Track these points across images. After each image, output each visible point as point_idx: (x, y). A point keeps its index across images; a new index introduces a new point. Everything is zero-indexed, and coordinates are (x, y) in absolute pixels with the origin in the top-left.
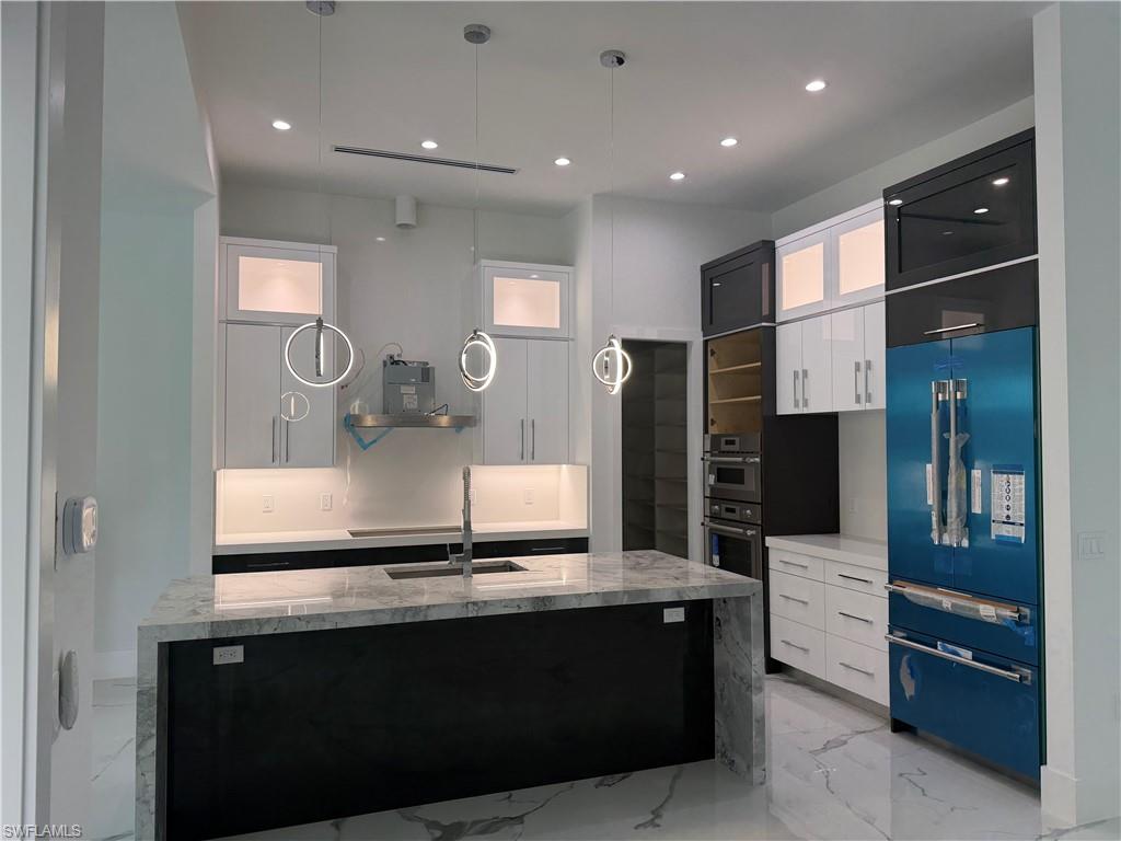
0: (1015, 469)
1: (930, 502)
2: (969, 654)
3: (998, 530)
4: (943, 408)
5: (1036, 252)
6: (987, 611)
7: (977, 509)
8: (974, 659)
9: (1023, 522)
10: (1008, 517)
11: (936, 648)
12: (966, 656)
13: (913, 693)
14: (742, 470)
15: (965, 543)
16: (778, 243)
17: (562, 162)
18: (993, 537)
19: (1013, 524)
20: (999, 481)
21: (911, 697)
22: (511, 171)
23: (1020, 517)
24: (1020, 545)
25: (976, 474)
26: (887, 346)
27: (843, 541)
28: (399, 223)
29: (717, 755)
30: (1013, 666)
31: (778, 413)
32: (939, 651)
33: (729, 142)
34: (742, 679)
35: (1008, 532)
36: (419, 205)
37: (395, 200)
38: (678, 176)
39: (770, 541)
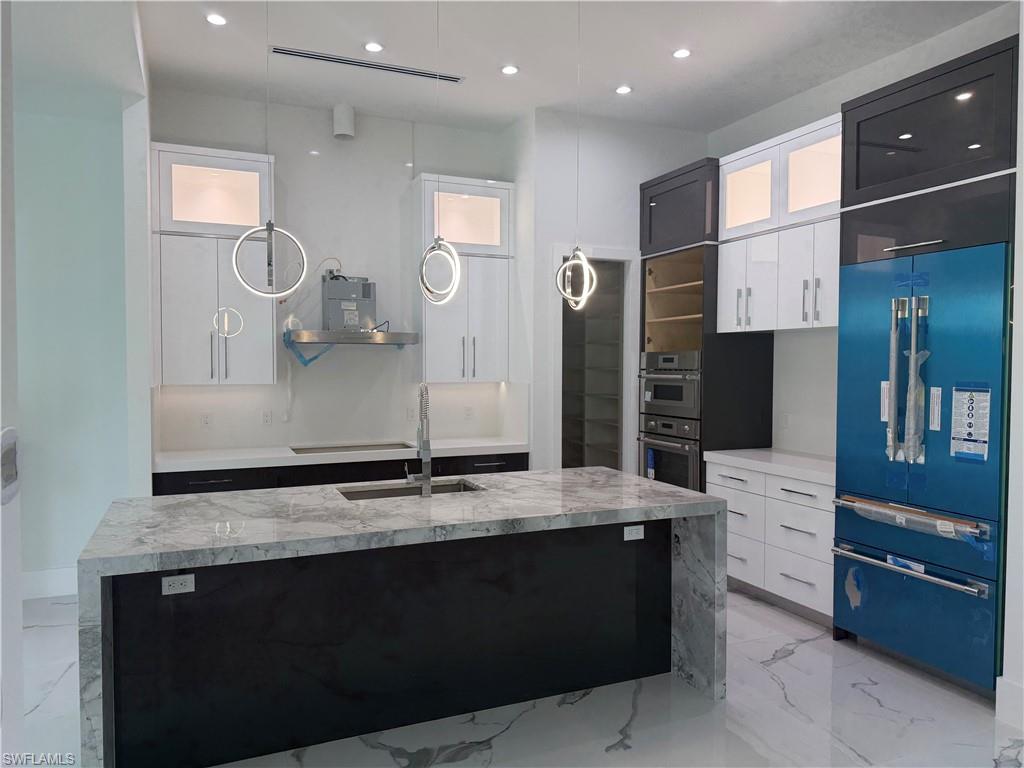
0: (981, 388)
1: (884, 418)
2: (922, 568)
3: (957, 447)
4: (903, 327)
5: (1015, 166)
6: (945, 527)
7: (935, 425)
8: (926, 572)
9: (987, 439)
10: (970, 434)
11: (885, 561)
12: (918, 570)
13: (859, 604)
14: (681, 387)
15: (921, 460)
16: (722, 161)
17: (510, 70)
18: (952, 454)
19: (976, 441)
20: (960, 399)
21: (856, 608)
22: (455, 80)
23: (985, 434)
24: (983, 461)
25: (936, 392)
26: (841, 265)
27: (775, 455)
28: (336, 133)
29: (674, 669)
30: (969, 580)
31: (719, 331)
32: (890, 563)
33: (682, 54)
34: (703, 596)
35: (969, 449)
36: (358, 116)
37: (332, 111)
38: (624, 90)
39: (708, 456)
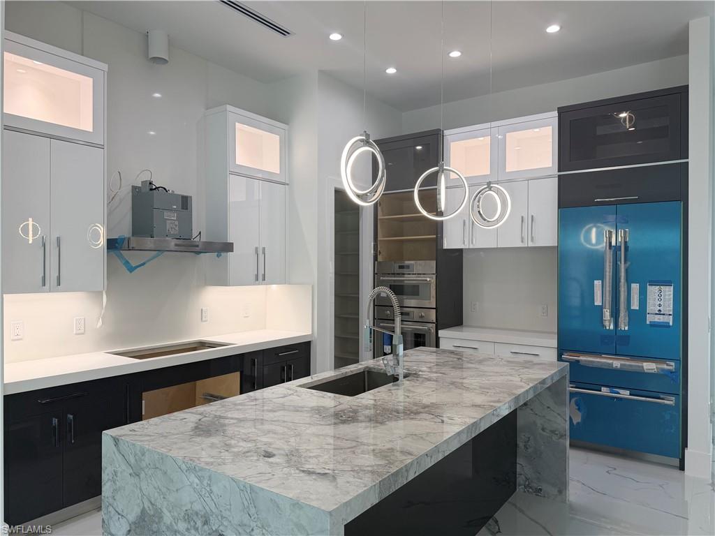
0: (667, 283)
1: (598, 302)
2: (628, 392)
3: (650, 319)
4: (616, 250)
5: (688, 158)
6: (649, 367)
7: (635, 306)
8: (631, 395)
9: (671, 313)
10: (660, 310)
11: (600, 391)
12: (625, 394)
13: (579, 420)
15: (627, 328)
16: (446, 132)
17: (335, 37)
18: (648, 323)
19: (664, 314)
20: (653, 291)
21: (578, 423)
22: (284, 32)
23: (670, 311)
24: (669, 326)
25: (635, 287)
26: (559, 208)
28: (151, 56)
29: (520, 489)
30: (662, 396)
31: (445, 247)
32: (605, 391)
33: (455, 54)
34: (553, 432)
35: (659, 319)
36: (171, 43)
37: (147, 36)
38: (391, 71)
39: (441, 333)
